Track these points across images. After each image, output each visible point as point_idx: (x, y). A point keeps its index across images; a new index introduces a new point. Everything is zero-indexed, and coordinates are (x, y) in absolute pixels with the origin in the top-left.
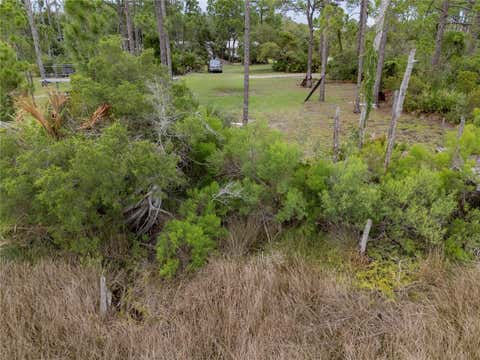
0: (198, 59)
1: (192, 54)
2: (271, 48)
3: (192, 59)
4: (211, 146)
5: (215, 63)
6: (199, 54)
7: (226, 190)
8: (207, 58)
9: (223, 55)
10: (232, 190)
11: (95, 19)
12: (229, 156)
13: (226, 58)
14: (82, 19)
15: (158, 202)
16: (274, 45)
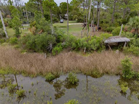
0: (58, 19)
1: (56, 18)
2: (76, 16)
3: (56, 19)
4: (61, 37)
5: (62, 20)
6: (58, 18)
7: (63, 43)
8: (60, 19)
9: (64, 18)
10: (64, 43)
11: (40, 15)
12: (64, 38)
13: (65, 19)
14: (38, 15)
15: (52, 46)
16: (77, 16)
